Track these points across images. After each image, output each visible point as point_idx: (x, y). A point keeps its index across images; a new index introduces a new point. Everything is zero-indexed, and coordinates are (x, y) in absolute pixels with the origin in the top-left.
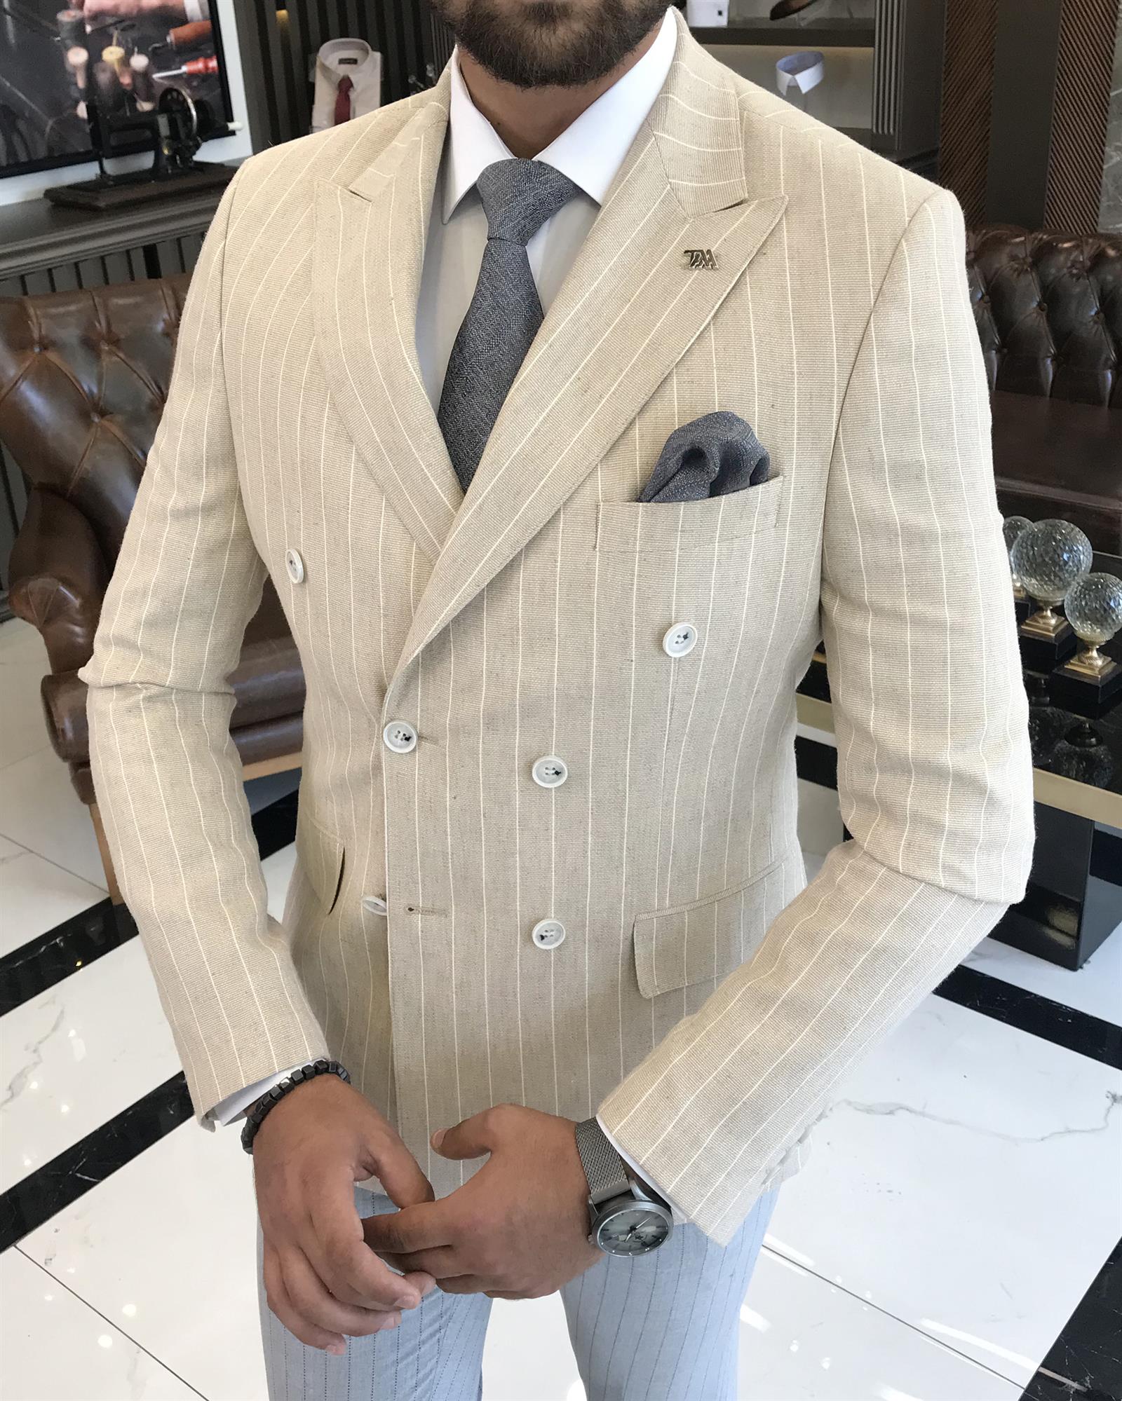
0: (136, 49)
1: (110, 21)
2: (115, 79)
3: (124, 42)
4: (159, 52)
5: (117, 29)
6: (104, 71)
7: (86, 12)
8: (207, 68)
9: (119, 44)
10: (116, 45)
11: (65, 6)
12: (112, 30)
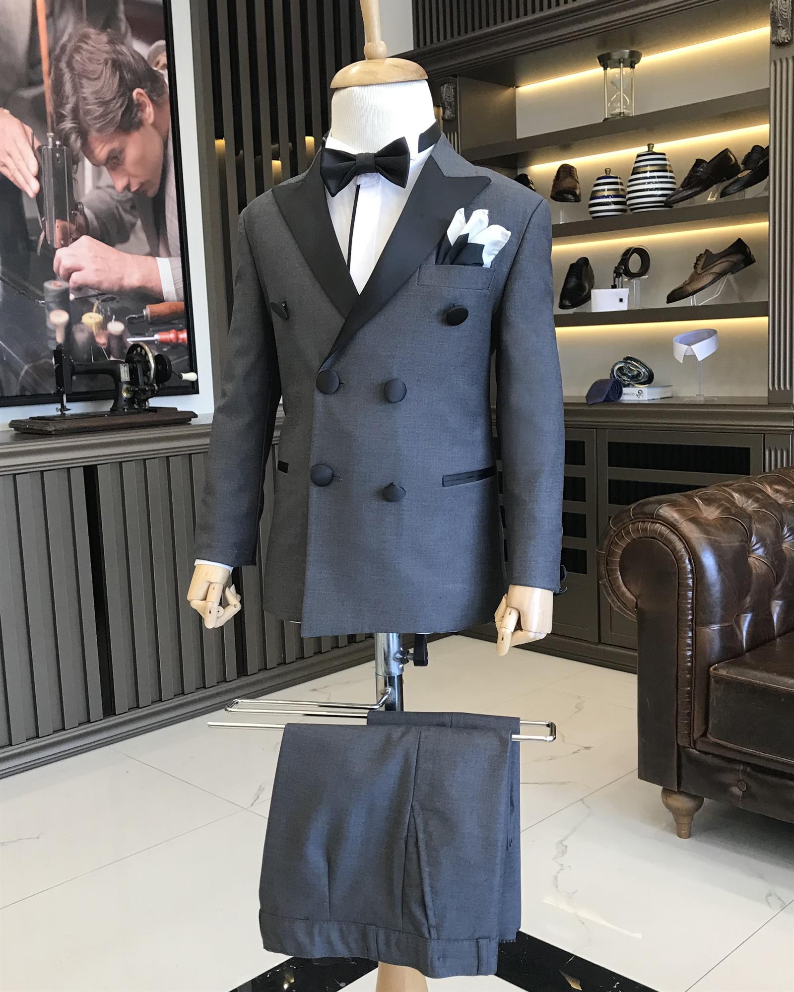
0: (114, 317)
1: (93, 292)
2: (92, 338)
3: (103, 310)
4: (136, 321)
5: (98, 299)
6: (82, 331)
7: (71, 284)
8: (177, 338)
9: (99, 311)
10: (96, 312)
11: (53, 276)
12: (94, 300)
